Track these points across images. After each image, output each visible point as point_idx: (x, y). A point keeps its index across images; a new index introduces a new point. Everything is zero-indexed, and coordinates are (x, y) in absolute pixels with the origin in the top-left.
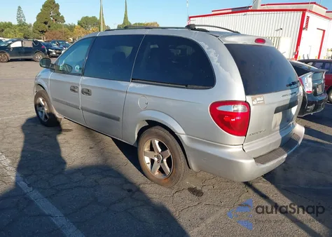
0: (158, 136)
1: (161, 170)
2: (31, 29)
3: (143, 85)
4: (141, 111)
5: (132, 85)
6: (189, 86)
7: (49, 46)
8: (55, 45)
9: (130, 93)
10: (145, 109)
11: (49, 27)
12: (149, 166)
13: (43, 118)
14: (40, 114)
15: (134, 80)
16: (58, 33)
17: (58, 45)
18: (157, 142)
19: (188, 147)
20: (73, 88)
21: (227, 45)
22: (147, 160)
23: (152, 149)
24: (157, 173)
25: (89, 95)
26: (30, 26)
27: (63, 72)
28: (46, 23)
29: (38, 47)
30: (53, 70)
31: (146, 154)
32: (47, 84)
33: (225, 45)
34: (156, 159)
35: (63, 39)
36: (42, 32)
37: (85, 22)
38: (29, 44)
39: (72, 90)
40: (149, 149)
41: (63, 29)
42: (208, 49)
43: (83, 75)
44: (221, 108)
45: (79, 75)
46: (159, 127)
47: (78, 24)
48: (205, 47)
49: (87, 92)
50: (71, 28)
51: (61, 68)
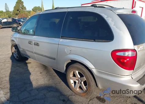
0: (78, 69)
1: (80, 87)
2: (12, 13)
3: (68, 40)
4: (67, 55)
5: (61, 40)
6: (96, 40)
7: (19, 21)
8: (22, 20)
9: (60, 45)
10: (70, 54)
11: (20, 12)
12: (73, 85)
13: (16, 57)
14: (14, 55)
15: (62, 37)
16: (24, 14)
17: (24, 20)
18: (77, 72)
19: (97, 76)
20: (29, 42)
21: (119, 15)
22: (72, 82)
23: (74, 75)
24: (78, 89)
25: (38, 46)
26: (11, 12)
27: (24, 34)
28: (18, 10)
29: (14, 21)
30: (19, 33)
31: (71, 78)
32: (16, 40)
33: (117, 14)
34: (77, 81)
35: (26, 17)
36: (17, 14)
37: (35, 9)
38: (10, 20)
39: (29, 43)
40: (72, 75)
41: (26, 13)
42: (107, 17)
43: (34, 35)
44: (118, 54)
45: (32, 35)
46: (78, 64)
47: (32, 10)
48: (105, 17)
49: (37, 44)
50: (29, 12)
51: (23, 32)
